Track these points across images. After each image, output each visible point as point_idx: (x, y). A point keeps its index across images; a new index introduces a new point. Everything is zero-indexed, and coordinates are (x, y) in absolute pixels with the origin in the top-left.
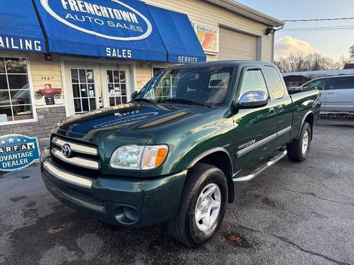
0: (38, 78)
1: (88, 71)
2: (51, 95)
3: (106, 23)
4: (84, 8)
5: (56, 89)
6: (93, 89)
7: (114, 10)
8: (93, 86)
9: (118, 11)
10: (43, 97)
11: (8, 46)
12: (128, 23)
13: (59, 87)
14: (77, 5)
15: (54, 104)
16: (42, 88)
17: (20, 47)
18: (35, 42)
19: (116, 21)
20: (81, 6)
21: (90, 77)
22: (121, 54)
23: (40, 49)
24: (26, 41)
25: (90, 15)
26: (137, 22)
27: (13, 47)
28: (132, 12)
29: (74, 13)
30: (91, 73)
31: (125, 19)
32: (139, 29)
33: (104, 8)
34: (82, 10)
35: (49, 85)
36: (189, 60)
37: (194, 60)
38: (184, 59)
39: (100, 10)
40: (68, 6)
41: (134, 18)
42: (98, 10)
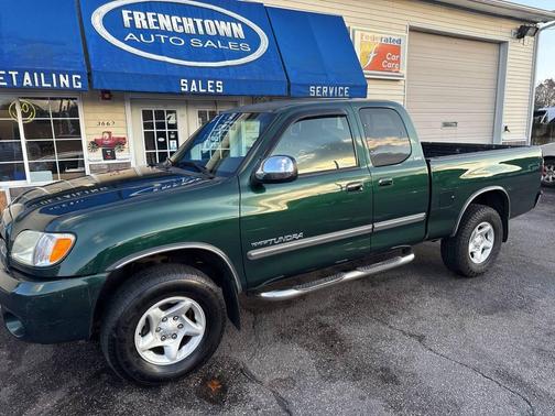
0: (94, 123)
1: (169, 112)
2: (110, 147)
3: (188, 43)
4: (157, 24)
5: (119, 139)
6: (176, 138)
7: (206, 22)
8: (176, 133)
9: (211, 22)
10: (100, 150)
11: (37, 85)
12: (225, 40)
13: (123, 136)
14: (146, 19)
15: (115, 159)
16: (99, 137)
17: (52, 84)
18: (74, 77)
19: (205, 37)
20: (151, 20)
21: (172, 121)
22: (205, 87)
23: (80, 86)
24: (61, 76)
25: (165, 32)
26: (242, 36)
27: (44, 85)
28: (237, 21)
29: (138, 32)
30: (173, 115)
31: (222, 34)
32: (246, 47)
33: (190, 19)
34: (153, 27)
35: (109, 133)
36: (331, 92)
37: (342, 91)
38: (321, 90)
39: (182, 24)
40: (132, 22)
41: (238, 30)
42: (179, 24)
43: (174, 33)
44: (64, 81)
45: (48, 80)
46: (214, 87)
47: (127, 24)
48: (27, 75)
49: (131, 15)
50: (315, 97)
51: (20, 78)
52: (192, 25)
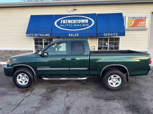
3: (73, 25)
9: (80, 20)
11: (42, 36)
12: (82, 24)
19: (78, 24)
20: (66, 21)
22: (74, 35)
23: (49, 36)
28: (87, 19)
29: (63, 24)
31: (82, 22)
32: (87, 25)
34: (66, 23)
36: (111, 35)
37: (115, 34)
38: (108, 34)
39: (73, 21)
40: (62, 22)
41: (87, 21)
42: (72, 21)
43: (71, 24)
44: (47, 35)
45: (44, 35)
46: (76, 35)
47: (61, 23)
48: (41, 34)
49: (63, 21)
50: (106, 36)
51: (40, 35)
52: (75, 21)
